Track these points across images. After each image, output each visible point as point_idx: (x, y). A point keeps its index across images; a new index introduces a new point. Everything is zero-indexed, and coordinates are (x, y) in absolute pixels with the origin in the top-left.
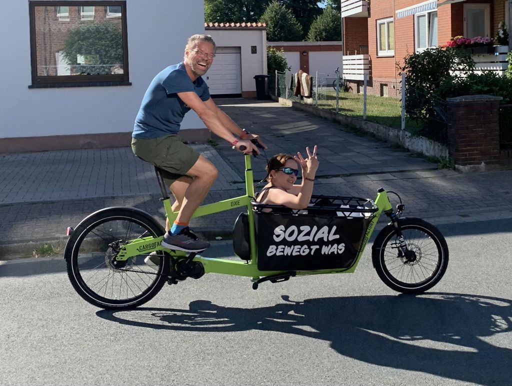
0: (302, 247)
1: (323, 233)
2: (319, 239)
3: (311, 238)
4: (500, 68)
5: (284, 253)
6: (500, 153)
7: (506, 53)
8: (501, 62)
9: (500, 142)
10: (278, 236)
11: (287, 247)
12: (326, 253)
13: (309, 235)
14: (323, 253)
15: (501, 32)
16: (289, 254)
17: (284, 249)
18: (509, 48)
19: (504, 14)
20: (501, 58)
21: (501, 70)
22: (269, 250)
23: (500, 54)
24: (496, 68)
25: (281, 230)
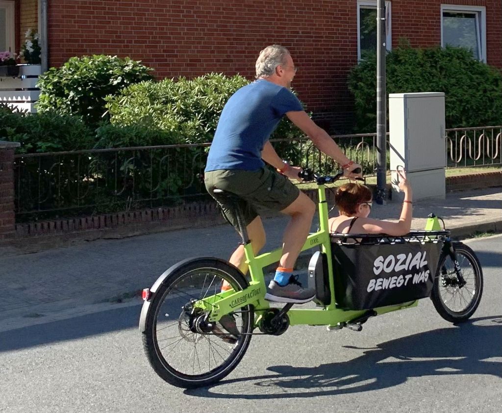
0: (398, 277)
1: (417, 260)
2: (413, 267)
3: (405, 267)
4: (27, 98)
5: (382, 287)
6: (16, 229)
7: (36, 77)
8: (29, 89)
9: (16, 211)
10: (377, 268)
11: (385, 279)
12: (416, 283)
13: (405, 264)
14: (414, 283)
15: (29, 44)
16: (387, 288)
17: (382, 282)
18: (42, 68)
19: (37, 18)
20: (28, 83)
21: (28, 102)
22: (370, 286)
23: (28, 77)
24: (22, 98)
25: (381, 261)
